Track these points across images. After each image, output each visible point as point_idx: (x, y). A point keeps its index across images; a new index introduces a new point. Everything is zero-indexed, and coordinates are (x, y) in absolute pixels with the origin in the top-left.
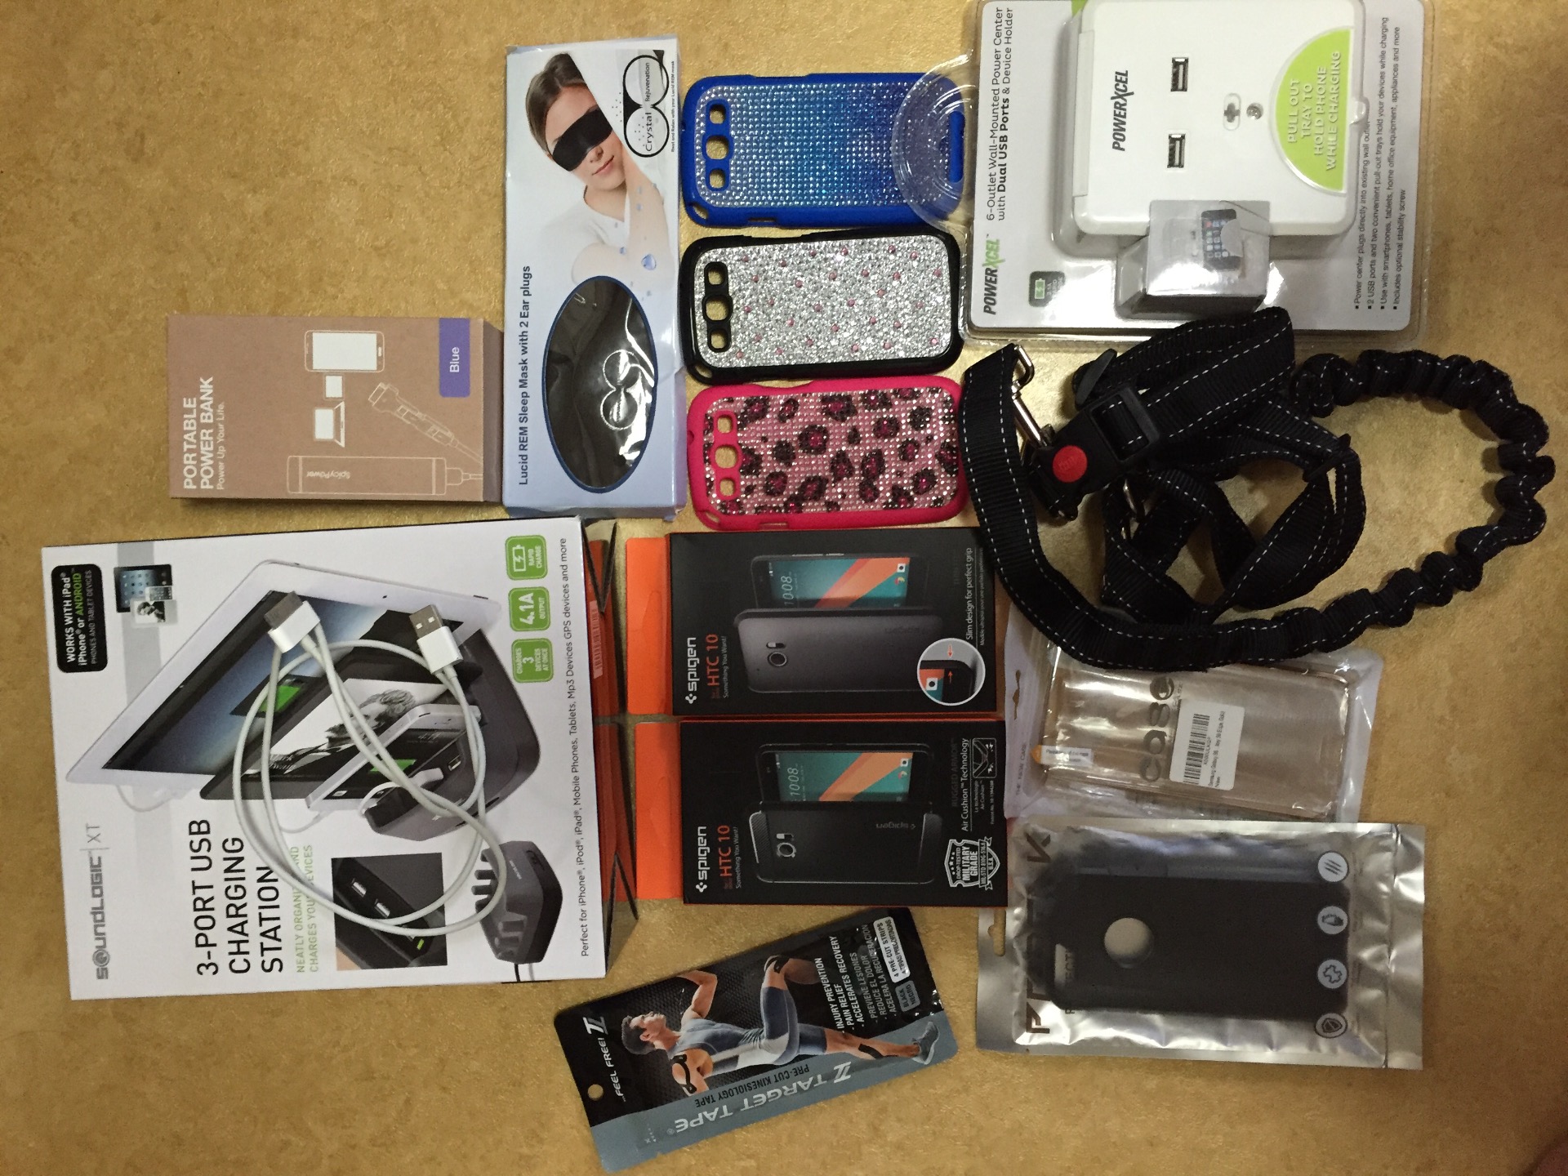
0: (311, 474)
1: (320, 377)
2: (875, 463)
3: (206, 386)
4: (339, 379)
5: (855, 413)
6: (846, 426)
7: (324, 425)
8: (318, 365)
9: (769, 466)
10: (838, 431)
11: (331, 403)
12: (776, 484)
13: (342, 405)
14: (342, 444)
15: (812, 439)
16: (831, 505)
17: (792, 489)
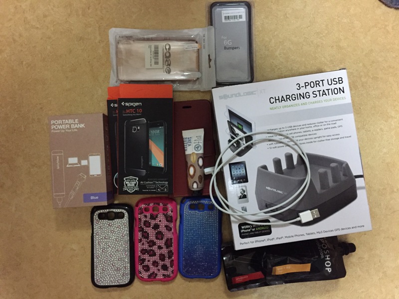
0: (58, 157)
1: (87, 159)
2: (153, 254)
3: (82, 126)
4: (87, 164)
5: (167, 248)
6: (163, 245)
7: (73, 160)
8: (91, 158)
9: (153, 222)
10: (161, 243)
11: (79, 162)
12: (147, 224)
13: (79, 165)
14: (68, 166)
15: (159, 235)
16: (141, 240)
17: (146, 229)
